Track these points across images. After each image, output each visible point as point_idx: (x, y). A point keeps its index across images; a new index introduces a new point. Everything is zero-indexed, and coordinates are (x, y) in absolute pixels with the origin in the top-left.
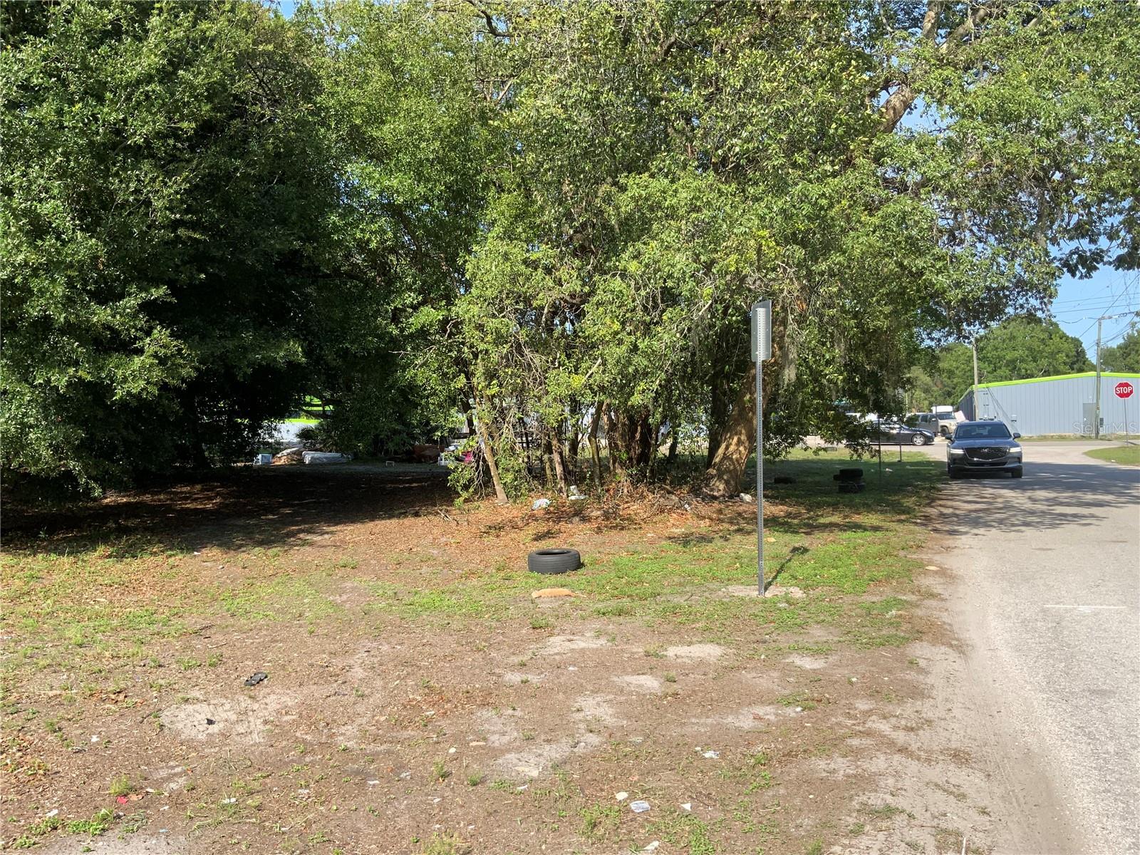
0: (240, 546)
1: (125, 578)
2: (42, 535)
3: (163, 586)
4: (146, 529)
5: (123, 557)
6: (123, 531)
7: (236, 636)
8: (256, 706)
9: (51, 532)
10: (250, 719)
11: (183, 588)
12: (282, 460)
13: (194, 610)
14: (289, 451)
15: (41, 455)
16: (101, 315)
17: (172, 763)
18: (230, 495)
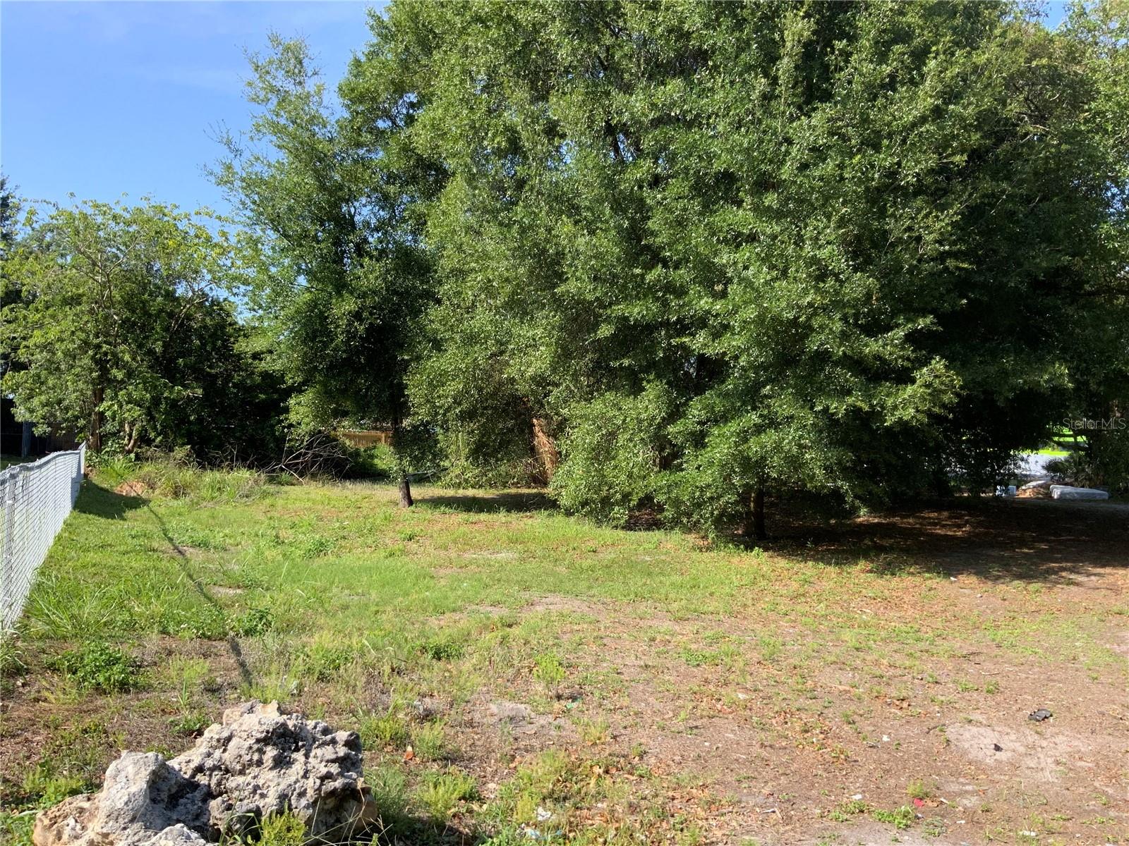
0: (998, 578)
1: (887, 593)
2: (809, 545)
3: (923, 606)
4: (902, 550)
5: (883, 573)
6: (881, 549)
7: (1007, 668)
8: (1044, 744)
9: (816, 543)
10: (1039, 755)
11: (943, 612)
12: (1026, 493)
13: (957, 635)
14: (1034, 483)
15: (814, 474)
16: (872, 347)
17: (961, 780)
18: (980, 524)
